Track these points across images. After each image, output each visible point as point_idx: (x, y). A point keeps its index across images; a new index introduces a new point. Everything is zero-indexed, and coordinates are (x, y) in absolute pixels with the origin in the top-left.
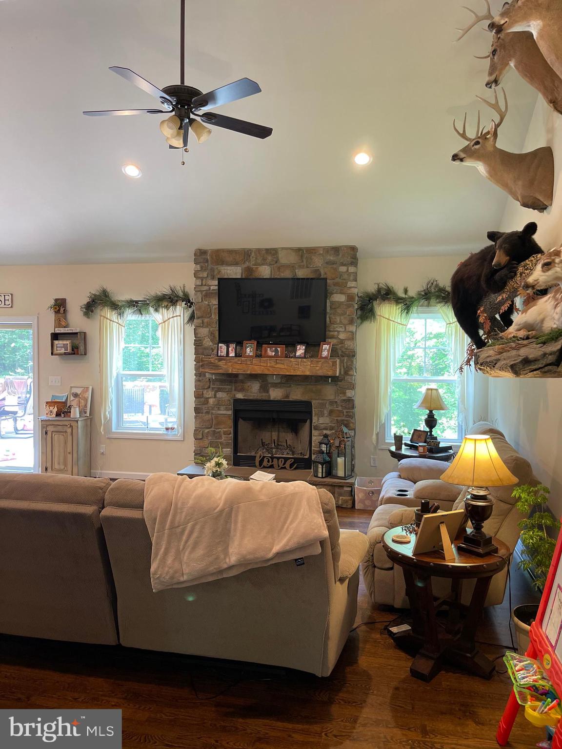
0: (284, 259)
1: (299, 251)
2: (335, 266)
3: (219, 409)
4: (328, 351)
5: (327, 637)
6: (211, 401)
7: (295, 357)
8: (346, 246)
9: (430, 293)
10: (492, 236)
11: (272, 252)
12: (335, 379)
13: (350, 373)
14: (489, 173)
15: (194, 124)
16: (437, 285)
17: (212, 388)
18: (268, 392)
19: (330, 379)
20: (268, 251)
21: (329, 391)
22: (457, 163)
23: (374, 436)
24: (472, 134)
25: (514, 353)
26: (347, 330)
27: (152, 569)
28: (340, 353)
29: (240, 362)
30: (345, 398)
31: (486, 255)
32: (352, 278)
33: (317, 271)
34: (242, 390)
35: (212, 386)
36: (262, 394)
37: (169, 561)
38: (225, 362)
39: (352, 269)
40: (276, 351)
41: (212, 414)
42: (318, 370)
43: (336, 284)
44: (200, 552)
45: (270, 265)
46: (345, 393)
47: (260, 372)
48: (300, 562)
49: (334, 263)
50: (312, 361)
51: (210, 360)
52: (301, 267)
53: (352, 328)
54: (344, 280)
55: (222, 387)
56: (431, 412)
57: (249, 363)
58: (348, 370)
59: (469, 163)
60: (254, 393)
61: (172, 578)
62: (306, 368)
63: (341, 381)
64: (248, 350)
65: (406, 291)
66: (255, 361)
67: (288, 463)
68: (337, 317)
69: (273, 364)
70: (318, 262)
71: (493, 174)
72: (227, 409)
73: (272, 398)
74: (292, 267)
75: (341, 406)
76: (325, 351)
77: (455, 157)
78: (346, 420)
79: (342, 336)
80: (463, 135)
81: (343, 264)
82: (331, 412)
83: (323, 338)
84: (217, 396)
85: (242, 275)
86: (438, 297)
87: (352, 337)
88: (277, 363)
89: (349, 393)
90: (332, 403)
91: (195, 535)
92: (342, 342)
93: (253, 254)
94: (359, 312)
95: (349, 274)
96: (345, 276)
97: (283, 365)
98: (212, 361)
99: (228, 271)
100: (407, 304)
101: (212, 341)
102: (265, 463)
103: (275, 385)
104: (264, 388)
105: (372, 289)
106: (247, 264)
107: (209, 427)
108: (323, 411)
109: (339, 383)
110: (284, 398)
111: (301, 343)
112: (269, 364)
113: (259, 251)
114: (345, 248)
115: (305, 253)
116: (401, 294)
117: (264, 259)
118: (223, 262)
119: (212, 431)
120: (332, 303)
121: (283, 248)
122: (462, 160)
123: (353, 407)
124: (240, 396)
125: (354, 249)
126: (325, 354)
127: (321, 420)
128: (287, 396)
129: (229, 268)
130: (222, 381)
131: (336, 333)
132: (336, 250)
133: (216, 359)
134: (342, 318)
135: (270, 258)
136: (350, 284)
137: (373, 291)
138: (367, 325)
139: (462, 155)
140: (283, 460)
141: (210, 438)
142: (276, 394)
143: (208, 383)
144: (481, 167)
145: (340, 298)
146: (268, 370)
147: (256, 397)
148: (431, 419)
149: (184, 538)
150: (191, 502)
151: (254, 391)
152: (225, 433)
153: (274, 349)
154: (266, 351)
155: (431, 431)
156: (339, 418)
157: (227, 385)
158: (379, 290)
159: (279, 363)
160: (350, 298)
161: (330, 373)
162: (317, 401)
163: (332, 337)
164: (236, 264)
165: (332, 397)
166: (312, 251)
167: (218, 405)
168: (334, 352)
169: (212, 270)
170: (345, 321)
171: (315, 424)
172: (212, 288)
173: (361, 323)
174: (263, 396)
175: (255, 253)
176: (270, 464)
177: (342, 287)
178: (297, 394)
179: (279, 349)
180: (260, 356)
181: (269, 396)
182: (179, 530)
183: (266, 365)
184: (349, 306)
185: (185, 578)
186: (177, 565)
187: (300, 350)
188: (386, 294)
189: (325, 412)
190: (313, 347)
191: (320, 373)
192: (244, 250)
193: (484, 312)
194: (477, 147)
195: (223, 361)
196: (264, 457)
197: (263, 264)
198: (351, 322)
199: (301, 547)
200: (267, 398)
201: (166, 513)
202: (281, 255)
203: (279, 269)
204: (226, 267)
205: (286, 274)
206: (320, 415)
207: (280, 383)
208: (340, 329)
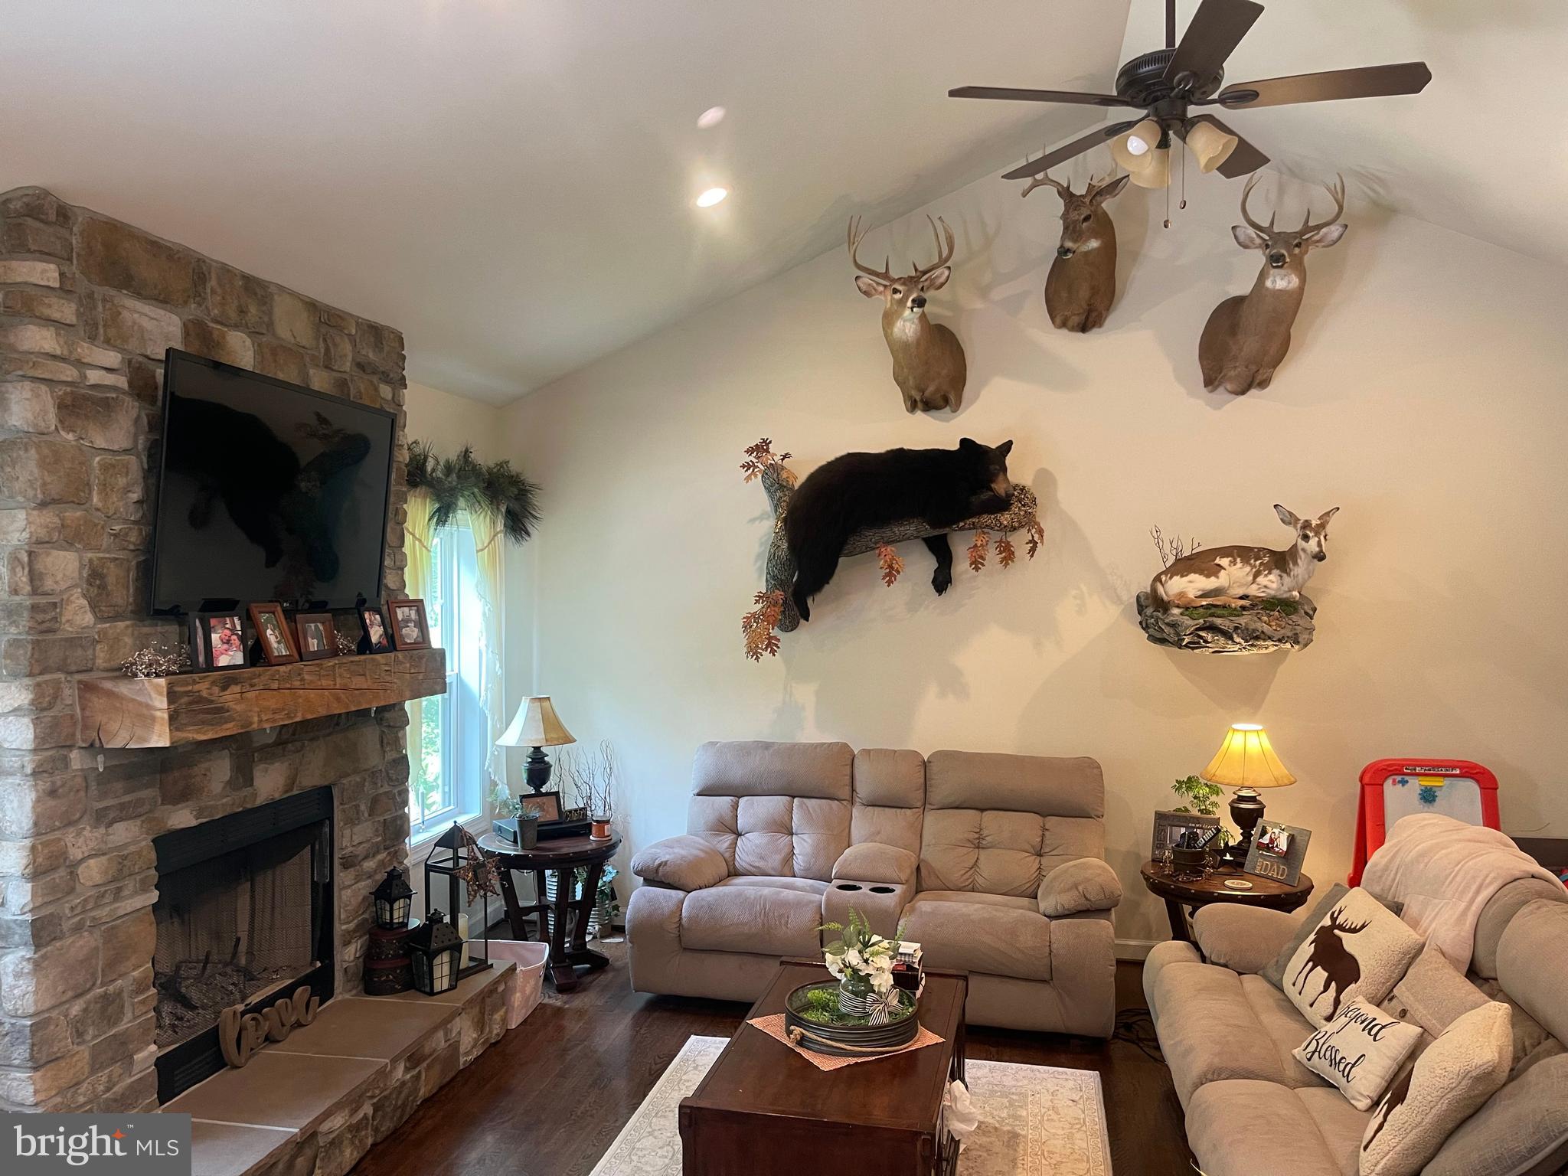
0: (286, 325)
1: (314, 311)
2: (375, 380)
3: (118, 895)
4: (419, 626)
6: (91, 873)
8: (388, 328)
11: (255, 289)
17: (96, 812)
18: (251, 782)
20: (251, 283)
21: (369, 741)
26: (398, 564)
29: (275, 685)
30: (393, 756)
33: (344, 381)
34: (183, 797)
35: (95, 805)
36: (237, 795)
38: (238, 688)
39: (398, 394)
41: (96, 924)
45: (254, 334)
46: (393, 743)
49: (374, 371)
51: (196, 687)
52: (315, 362)
55: (125, 797)
56: (538, 749)
57: (297, 684)
60: (219, 797)
64: (271, 636)
70: (347, 359)
73: (259, 801)
74: (298, 356)
75: (390, 780)
76: (409, 624)
81: (386, 378)
82: (374, 805)
84: (113, 840)
85: (186, 345)
90: (375, 776)
93: (213, 283)
95: (397, 409)
97: (362, 679)
98: (204, 694)
99: (144, 323)
100: (443, 497)
101: (94, 604)
102: (250, 1037)
103: (270, 754)
106: (193, 310)
107: (88, 984)
108: (359, 806)
109: (386, 714)
110: (286, 792)
112: (338, 681)
113: (226, 270)
114: (389, 334)
115: (325, 323)
117: (242, 311)
118: (127, 282)
119: (96, 999)
121: (282, 288)
124: (183, 818)
125: (398, 340)
126: (411, 633)
127: (358, 835)
128: (293, 783)
129: (147, 309)
130: (131, 775)
132: (374, 332)
133: (214, 683)
135: (253, 311)
140: (288, 1000)
141: (91, 1032)
142: (268, 783)
143: (82, 793)
146: (338, 699)
147: (228, 810)
151: (216, 787)
152: (135, 990)
156: (388, 818)
157: (147, 786)
159: (355, 674)
160: (401, 475)
162: (347, 781)
164: (166, 298)
166: (336, 320)
167: (119, 876)
169: (90, 301)
171: (342, 853)
172: (92, 376)
174: (245, 799)
175: (218, 277)
176: (264, 1030)
178: (313, 769)
179: (320, 626)
181: (256, 795)
187: (375, 628)
189: (363, 807)
195: (236, 689)
197: (236, 327)
202: (281, 307)
203: (274, 352)
204: (138, 305)
205: (288, 374)
206: (352, 822)
207: (280, 744)
208: (387, 561)
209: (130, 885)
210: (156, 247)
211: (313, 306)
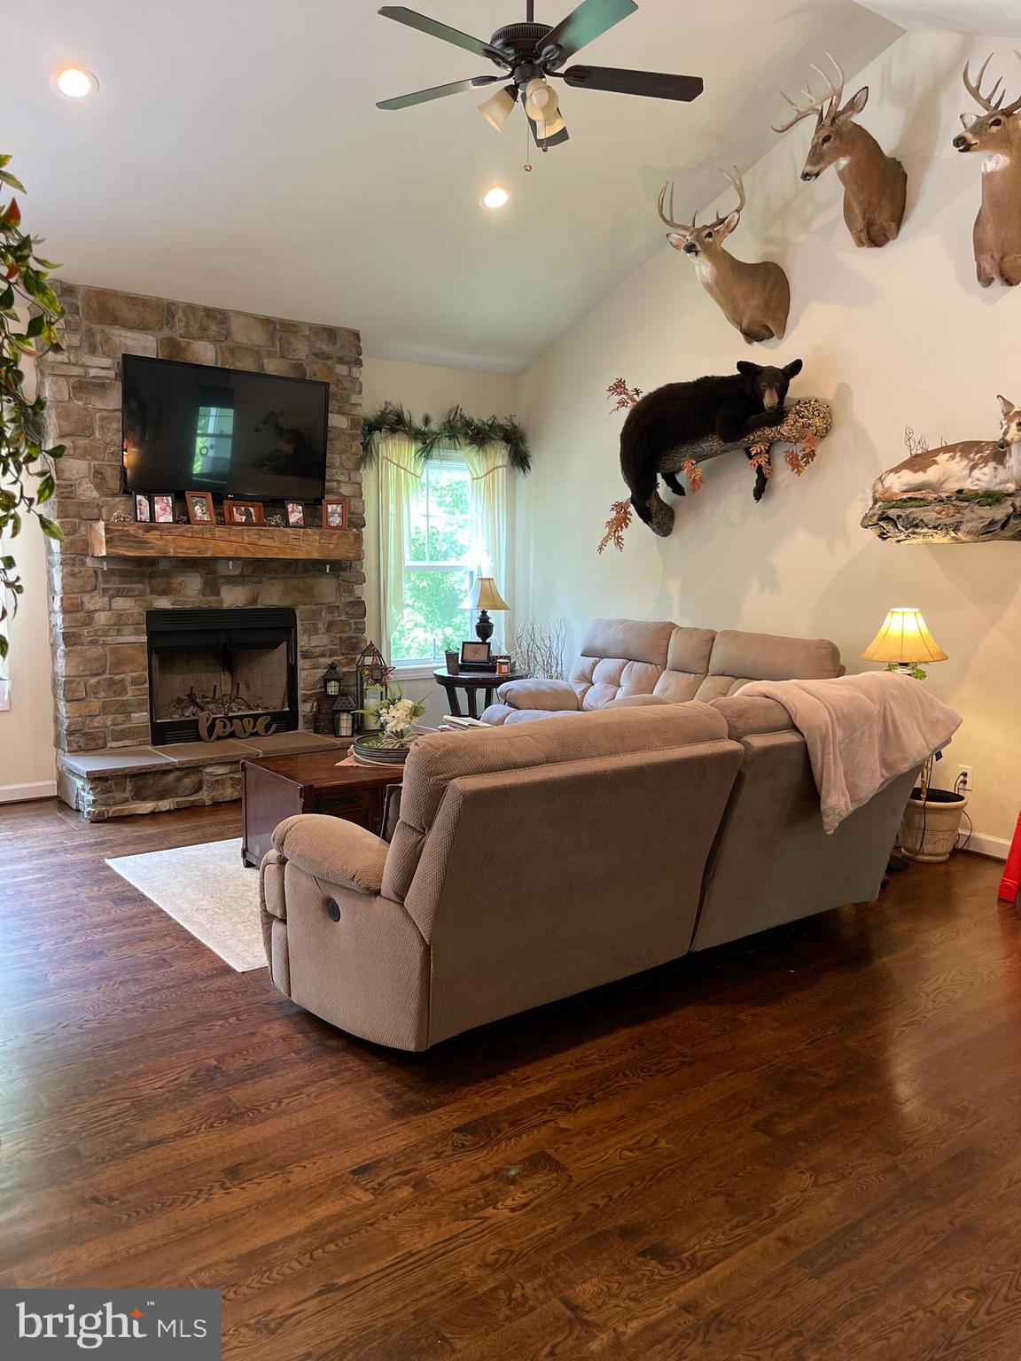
0: (243, 334)
1: (268, 324)
2: (329, 363)
3: (119, 633)
4: (342, 516)
6: (101, 618)
8: (343, 329)
9: (455, 426)
11: (216, 316)
12: (338, 566)
16: (463, 417)
17: (103, 589)
18: (218, 594)
19: (328, 566)
20: (210, 313)
21: (326, 588)
26: (353, 480)
29: (190, 535)
30: (351, 599)
32: (355, 388)
33: (298, 367)
34: (165, 592)
35: (102, 586)
36: (208, 599)
38: (159, 533)
39: (354, 372)
40: (248, 514)
41: (104, 644)
42: (333, 549)
45: (214, 341)
46: (351, 592)
49: (328, 357)
50: (321, 533)
52: (271, 355)
53: (358, 476)
54: (345, 389)
55: (124, 586)
56: (484, 613)
57: (209, 536)
60: (191, 597)
62: (312, 547)
63: (345, 570)
64: (198, 510)
65: (427, 421)
66: (220, 531)
67: (262, 722)
68: (335, 456)
69: (254, 538)
70: (302, 351)
72: (137, 633)
73: (225, 606)
74: (255, 352)
75: (347, 613)
76: (335, 515)
78: (356, 637)
79: (348, 490)
81: (341, 361)
82: (330, 626)
83: (324, 492)
84: (114, 605)
85: (157, 354)
86: (466, 435)
87: (358, 495)
88: (260, 536)
89: (358, 591)
90: (332, 609)
92: (349, 500)
93: (180, 314)
95: (352, 381)
96: (346, 384)
97: (272, 541)
98: (132, 532)
99: (128, 342)
100: (426, 441)
101: (98, 488)
102: (218, 730)
103: (232, 580)
104: (212, 586)
106: (166, 332)
107: (100, 671)
108: (317, 624)
109: (342, 573)
110: (251, 604)
112: (246, 539)
113: (191, 309)
114: (346, 333)
115: (280, 330)
116: (418, 423)
117: (204, 329)
118: (116, 321)
119: (106, 680)
120: (328, 429)
121: (238, 313)
123: (365, 614)
124: (163, 603)
125: (355, 336)
126: (335, 520)
127: (315, 641)
128: (254, 601)
129: (129, 334)
130: (124, 575)
131: (335, 483)
132: (331, 333)
133: (138, 528)
134: (344, 457)
135: (213, 328)
136: (354, 399)
137: (375, 414)
140: (252, 720)
141: (102, 694)
142: (233, 597)
143: (93, 579)
145: (341, 422)
146: (246, 549)
147: (197, 605)
148: (486, 624)
151: (190, 592)
152: (135, 682)
153: (243, 509)
154: (231, 513)
156: (344, 635)
157: (136, 582)
158: (384, 414)
159: (264, 537)
160: (353, 423)
162: (308, 607)
163: (335, 491)
164: (143, 327)
165: (331, 599)
166: (293, 328)
167: (119, 623)
169: (90, 333)
170: (349, 465)
171: (305, 649)
172: (93, 372)
174: (209, 602)
175: (184, 311)
176: (229, 729)
177: (344, 404)
178: (272, 596)
179: (252, 510)
180: (224, 523)
181: (221, 602)
183: (240, 540)
184: (351, 438)
187: (296, 514)
188: (393, 423)
189: (320, 625)
190: (313, 507)
192: (159, 300)
195: (155, 532)
196: (215, 719)
197: (201, 338)
198: (357, 466)
200: (215, 606)
202: (236, 325)
203: (232, 351)
204: (123, 333)
205: (246, 364)
206: (312, 631)
207: (241, 576)
208: (341, 478)
209: (127, 630)
210: (133, 300)
211: (267, 322)
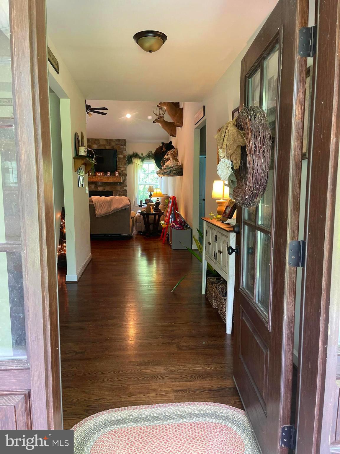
0: (102, 142)
1: (106, 140)
4: (118, 174)
5: (130, 227)
7: (107, 176)
8: (122, 139)
9: (150, 155)
10: (163, 143)
12: (120, 183)
13: (126, 181)
14: (162, 126)
15: (89, 114)
16: (152, 153)
18: (97, 188)
20: (96, 139)
21: (119, 187)
22: (154, 123)
23: (134, 202)
24: (158, 114)
25: (163, 171)
27: (96, 212)
28: (122, 174)
30: (124, 190)
31: (161, 148)
32: (125, 150)
33: (113, 147)
37: (99, 211)
39: (124, 147)
40: (100, 174)
43: (119, 152)
44: (106, 209)
45: (97, 144)
46: (123, 188)
47: (95, 181)
48: (125, 209)
49: (119, 145)
50: (113, 177)
52: (107, 145)
53: (125, 166)
56: (151, 193)
57: (91, 178)
58: (125, 180)
59: (157, 123)
60: (93, 189)
61: (100, 214)
62: (111, 180)
64: (91, 174)
65: (142, 155)
68: (120, 163)
70: (113, 144)
71: (163, 127)
73: (99, 190)
74: (104, 145)
75: (123, 192)
76: (117, 174)
77: (154, 122)
79: (122, 169)
80: (156, 114)
81: (122, 145)
82: (119, 194)
83: (116, 170)
86: (152, 157)
87: (126, 170)
88: (101, 178)
89: (125, 188)
90: (120, 191)
91: (104, 206)
92: (122, 171)
93: (90, 140)
94: (127, 161)
95: (124, 149)
96: (123, 149)
97: (103, 179)
100: (143, 159)
103: (100, 186)
105: (131, 153)
108: (117, 194)
109: (122, 185)
111: (109, 171)
112: (98, 178)
113: (93, 139)
115: (109, 141)
116: (141, 155)
117: (95, 142)
120: (119, 158)
121: (101, 139)
122: (155, 123)
123: (127, 193)
125: (125, 140)
126: (117, 175)
128: (104, 190)
132: (119, 140)
134: (122, 163)
135: (96, 142)
136: (124, 152)
137: (132, 154)
138: (130, 165)
139: (155, 121)
144: (160, 124)
145: (121, 156)
146: (98, 180)
148: (151, 195)
149: (102, 206)
150: (103, 200)
154: (97, 174)
155: (151, 199)
158: (134, 154)
160: (124, 156)
161: (119, 181)
162: (115, 191)
163: (119, 169)
165: (120, 190)
166: (111, 140)
168: (120, 174)
170: (123, 164)
173: (128, 165)
174: (96, 190)
177: (122, 153)
178: (108, 189)
180: (95, 176)
181: (98, 190)
182: (101, 205)
184: (124, 159)
185: (103, 214)
186: (101, 212)
187: (109, 174)
188: (136, 155)
190: (113, 172)
191: (116, 181)
193: (162, 162)
194: (159, 120)
198: (125, 165)
199: (125, 206)
200: (97, 190)
201: (98, 202)
205: (102, 148)
207: (102, 185)
208: (121, 167)
